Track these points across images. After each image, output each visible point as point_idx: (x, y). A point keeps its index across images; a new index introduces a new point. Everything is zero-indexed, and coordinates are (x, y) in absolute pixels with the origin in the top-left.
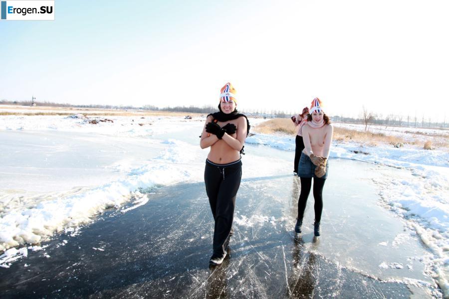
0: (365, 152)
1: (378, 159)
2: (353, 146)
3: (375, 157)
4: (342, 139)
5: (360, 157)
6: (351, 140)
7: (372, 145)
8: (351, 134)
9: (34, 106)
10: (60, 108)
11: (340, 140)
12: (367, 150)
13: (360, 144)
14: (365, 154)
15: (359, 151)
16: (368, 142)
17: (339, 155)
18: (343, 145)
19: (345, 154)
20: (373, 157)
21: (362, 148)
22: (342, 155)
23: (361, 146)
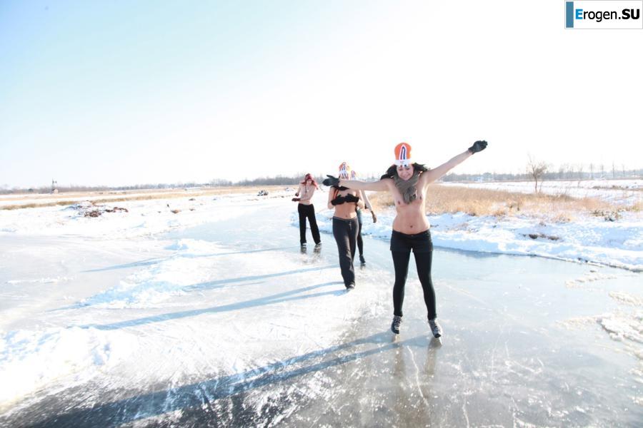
0: (552, 235)
1: (584, 251)
2: (526, 225)
3: (575, 246)
4: (503, 213)
5: (544, 247)
6: (519, 213)
7: (562, 221)
8: (517, 201)
9: (56, 194)
10: (91, 193)
11: (500, 215)
12: (554, 231)
13: (538, 221)
14: (553, 239)
15: (538, 234)
16: (552, 215)
17: (502, 248)
18: (507, 223)
19: (514, 246)
20: (571, 247)
21: (544, 228)
22: (508, 246)
23: (542, 224)
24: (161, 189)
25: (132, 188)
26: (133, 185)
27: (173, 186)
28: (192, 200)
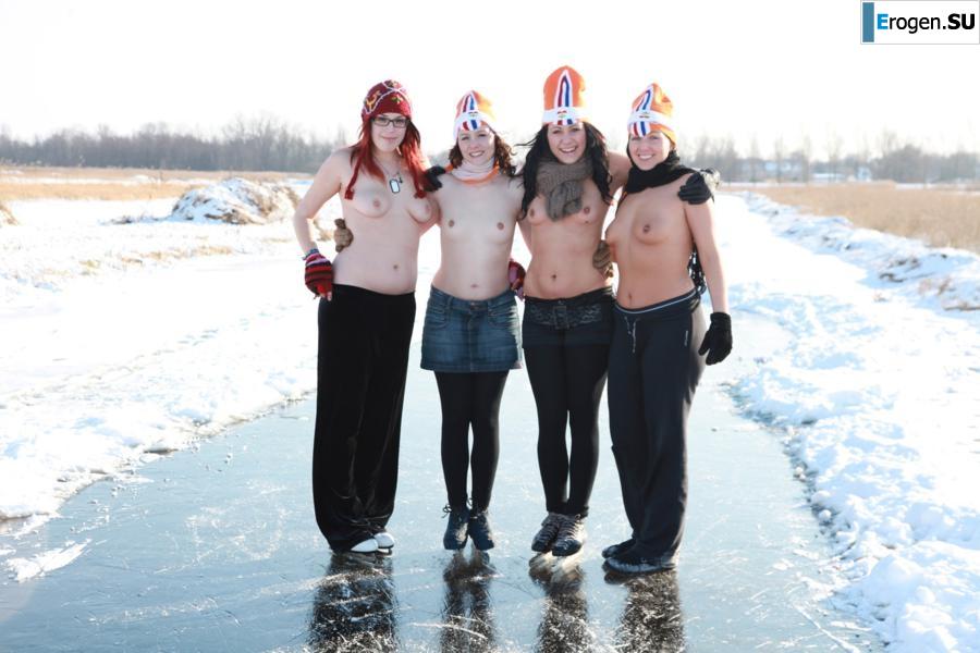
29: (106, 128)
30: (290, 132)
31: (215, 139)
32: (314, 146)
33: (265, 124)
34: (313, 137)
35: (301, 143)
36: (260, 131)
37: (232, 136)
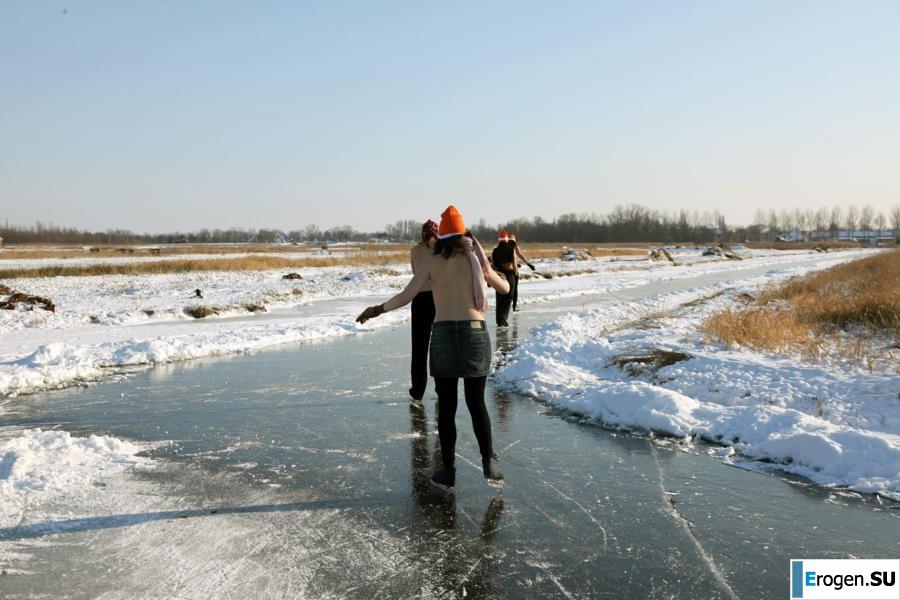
24: (268, 245)
25: (192, 239)
26: (196, 230)
27: (294, 237)
28: (290, 277)
29: (539, 218)
30: (650, 217)
31: (604, 222)
32: (666, 225)
33: (635, 212)
34: (665, 220)
35: (657, 223)
36: (631, 217)
37: (614, 220)
